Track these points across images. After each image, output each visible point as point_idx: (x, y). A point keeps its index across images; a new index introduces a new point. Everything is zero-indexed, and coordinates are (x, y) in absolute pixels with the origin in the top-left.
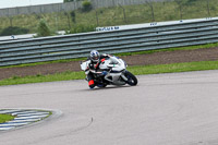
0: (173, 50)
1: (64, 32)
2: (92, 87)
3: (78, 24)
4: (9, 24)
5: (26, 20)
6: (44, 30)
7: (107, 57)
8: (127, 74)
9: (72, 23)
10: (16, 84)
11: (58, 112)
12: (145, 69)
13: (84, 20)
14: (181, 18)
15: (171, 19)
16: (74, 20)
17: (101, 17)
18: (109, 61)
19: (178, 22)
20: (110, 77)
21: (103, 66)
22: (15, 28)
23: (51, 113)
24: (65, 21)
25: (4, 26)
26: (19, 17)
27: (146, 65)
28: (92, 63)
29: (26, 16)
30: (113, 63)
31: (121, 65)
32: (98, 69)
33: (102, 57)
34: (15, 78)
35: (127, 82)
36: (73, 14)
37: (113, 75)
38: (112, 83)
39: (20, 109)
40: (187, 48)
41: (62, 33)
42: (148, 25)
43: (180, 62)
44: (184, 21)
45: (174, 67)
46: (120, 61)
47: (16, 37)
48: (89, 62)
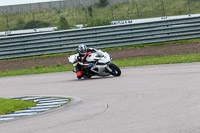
0: (182, 42)
1: (82, 26)
2: (79, 77)
3: (95, 18)
4: (32, 19)
5: (47, 14)
6: (64, 24)
7: (93, 51)
8: (111, 66)
9: (89, 18)
10: (38, 73)
11: (77, 99)
12: (156, 59)
13: (101, 14)
14: (190, 12)
15: (180, 13)
16: (91, 15)
17: (116, 12)
18: (95, 54)
19: (187, 16)
20: (96, 69)
21: (90, 59)
22: (37, 22)
23: (70, 100)
24: (83, 16)
25: (27, 20)
26: (41, 12)
27: (157, 55)
28: (80, 55)
29: (47, 11)
30: (99, 56)
31: (106, 58)
32: (85, 61)
33: (89, 51)
34: (37, 68)
35: (111, 73)
36: (90, 9)
37: (99, 67)
38: (98, 74)
39: (42, 96)
40: (195, 41)
41: (80, 27)
42: (159, 19)
43: (188, 53)
44: (193, 16)
45: (183, 58)
46: (106, 54)
47: (38, 30)
48: (78, 55)
